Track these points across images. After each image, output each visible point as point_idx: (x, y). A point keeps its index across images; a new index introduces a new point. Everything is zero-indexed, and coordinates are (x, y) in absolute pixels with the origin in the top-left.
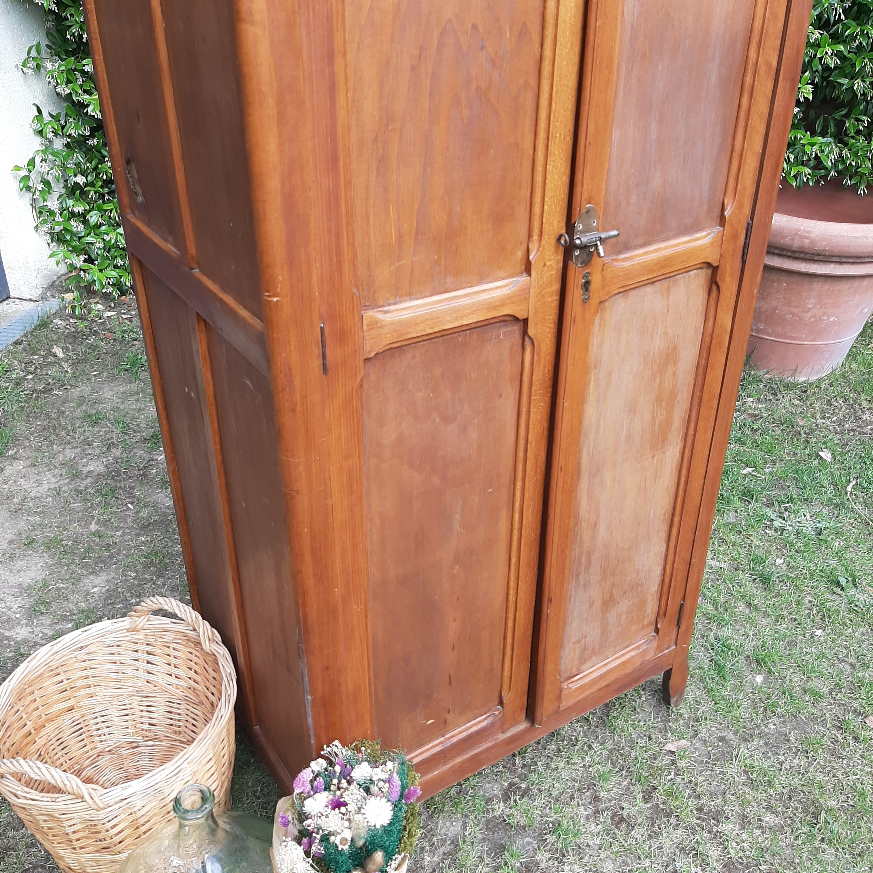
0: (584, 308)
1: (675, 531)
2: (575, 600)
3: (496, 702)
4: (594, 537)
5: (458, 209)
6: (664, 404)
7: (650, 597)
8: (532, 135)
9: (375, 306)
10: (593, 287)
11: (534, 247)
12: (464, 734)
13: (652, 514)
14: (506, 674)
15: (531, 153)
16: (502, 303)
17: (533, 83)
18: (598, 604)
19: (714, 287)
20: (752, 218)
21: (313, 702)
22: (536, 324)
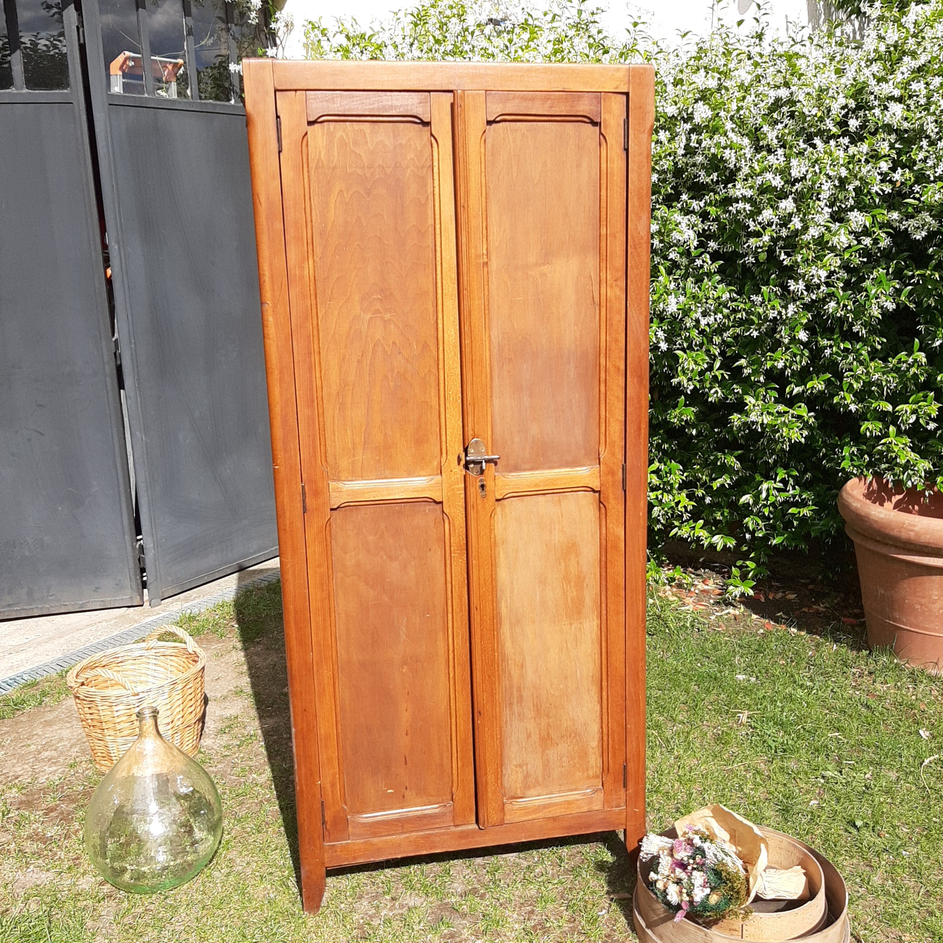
0: (483, 501)
1: (604, 694)
2: (511, 726)
3: (449, 798)
4: (522, 676)
5: (391, 433)
6: (572, 584)
7: (591, 750)
8: (437, 398)
9: (339, 479)
10: (487, 488)
11: (443, 460)
12: (420, 813)
13: (578, 672)
14: (455, 772)
15: (437, 407)
16: (423, 490)
17: (434, 371)
18: (535, 737)
19: (602, 506)
20: (625, 462)
21: (296, 733)
22: (450, 506)
